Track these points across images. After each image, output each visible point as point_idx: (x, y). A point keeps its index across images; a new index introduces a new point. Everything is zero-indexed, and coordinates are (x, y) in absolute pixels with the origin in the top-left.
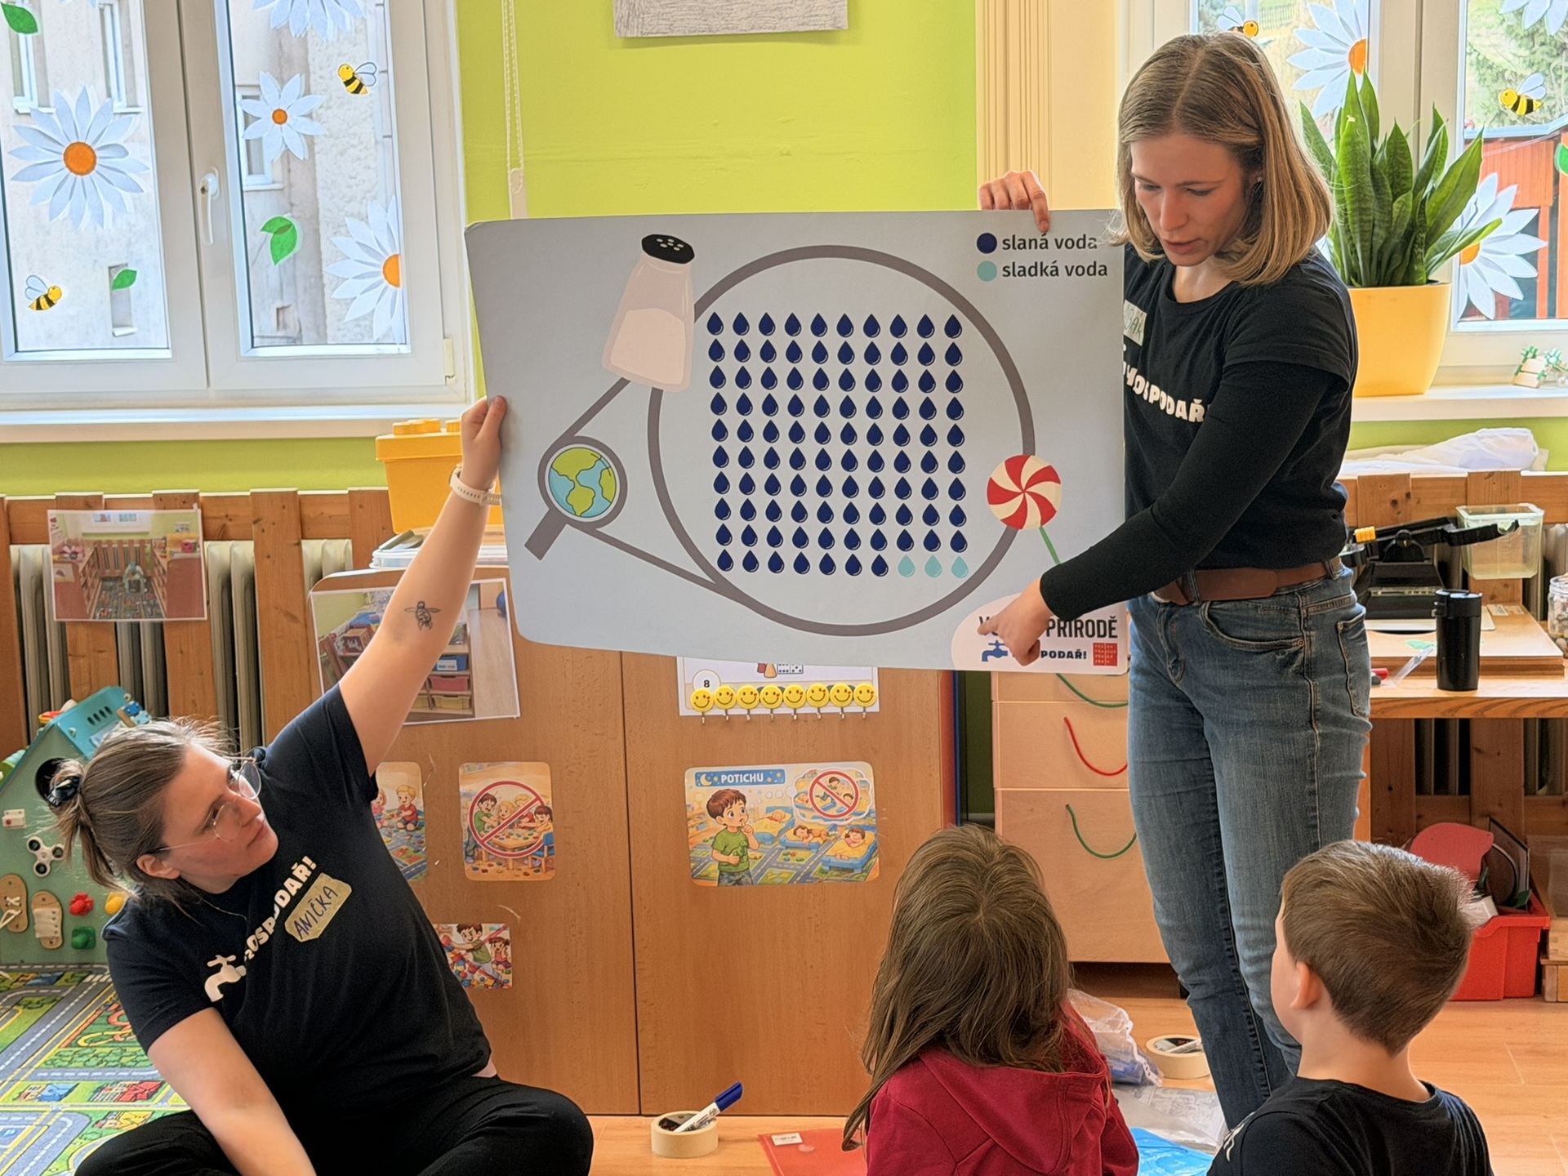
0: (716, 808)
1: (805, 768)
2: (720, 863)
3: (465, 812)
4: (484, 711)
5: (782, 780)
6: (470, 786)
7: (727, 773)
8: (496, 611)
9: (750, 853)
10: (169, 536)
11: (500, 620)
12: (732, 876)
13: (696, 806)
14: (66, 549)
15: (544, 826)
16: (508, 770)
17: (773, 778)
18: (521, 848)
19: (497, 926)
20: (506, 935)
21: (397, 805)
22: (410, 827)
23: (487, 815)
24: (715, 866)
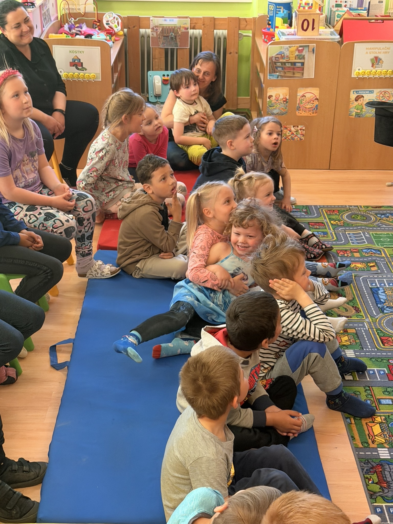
0: (356, 100)
1: (379, 90)
2: (356, 112)
3: (298, 99)
4: (306, 76)
5: (373, 93)
6: (300, 94)
7: (360, 91)
8: (312, 52)
9: (363, 110)
10: (182, 26)
11: (312, 54)
12: (358, 115)
13: (352, 99)
14: (155, 28)
15: (316, 103)
16: (309, 90)
17: (371, 92)
18: (310, 108)
19: (302, 126)
20: (304, 128)
21: (283, 97)
22: (285, 103)
23: (303, 100)
24: (354, 113)
